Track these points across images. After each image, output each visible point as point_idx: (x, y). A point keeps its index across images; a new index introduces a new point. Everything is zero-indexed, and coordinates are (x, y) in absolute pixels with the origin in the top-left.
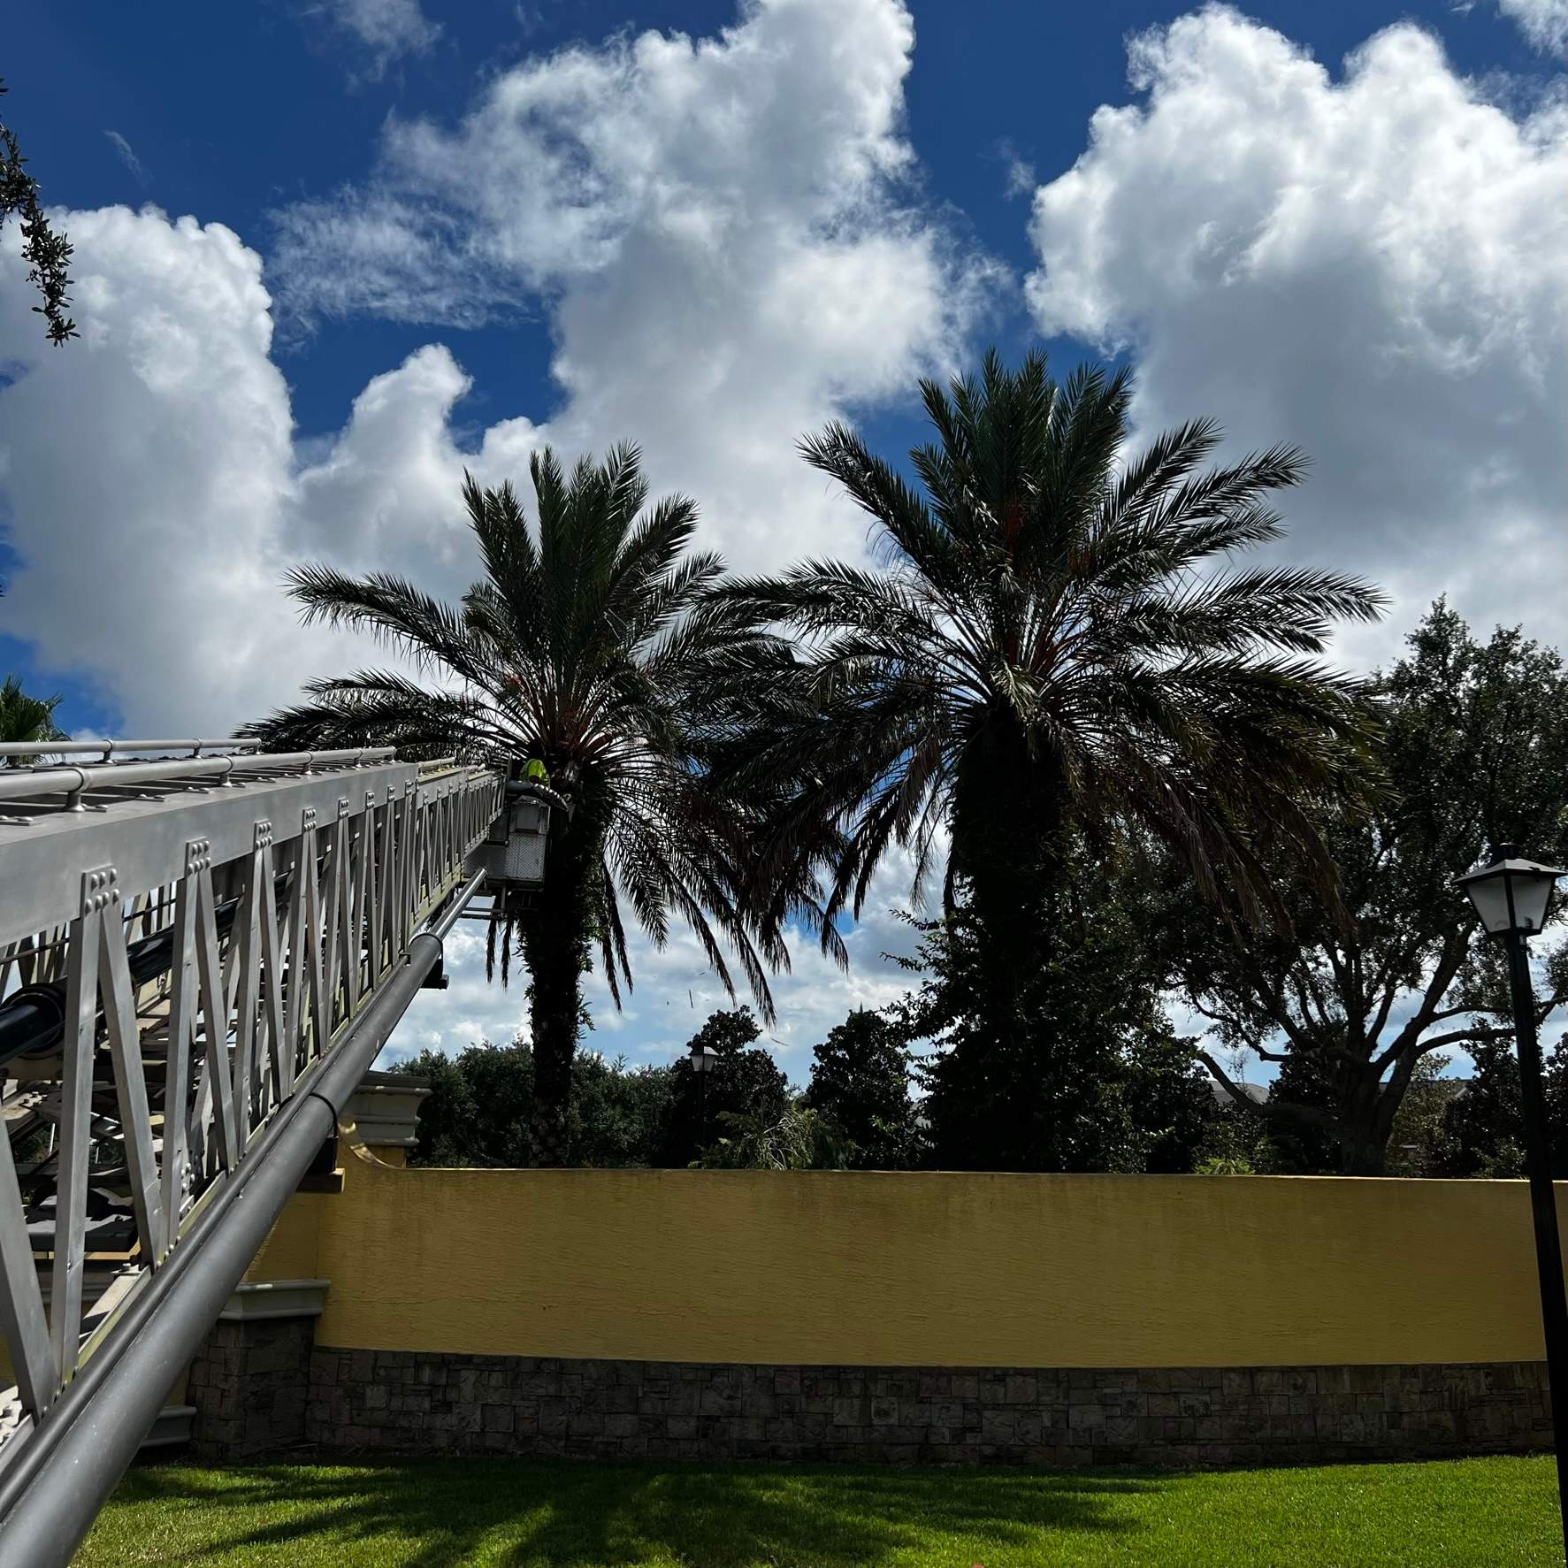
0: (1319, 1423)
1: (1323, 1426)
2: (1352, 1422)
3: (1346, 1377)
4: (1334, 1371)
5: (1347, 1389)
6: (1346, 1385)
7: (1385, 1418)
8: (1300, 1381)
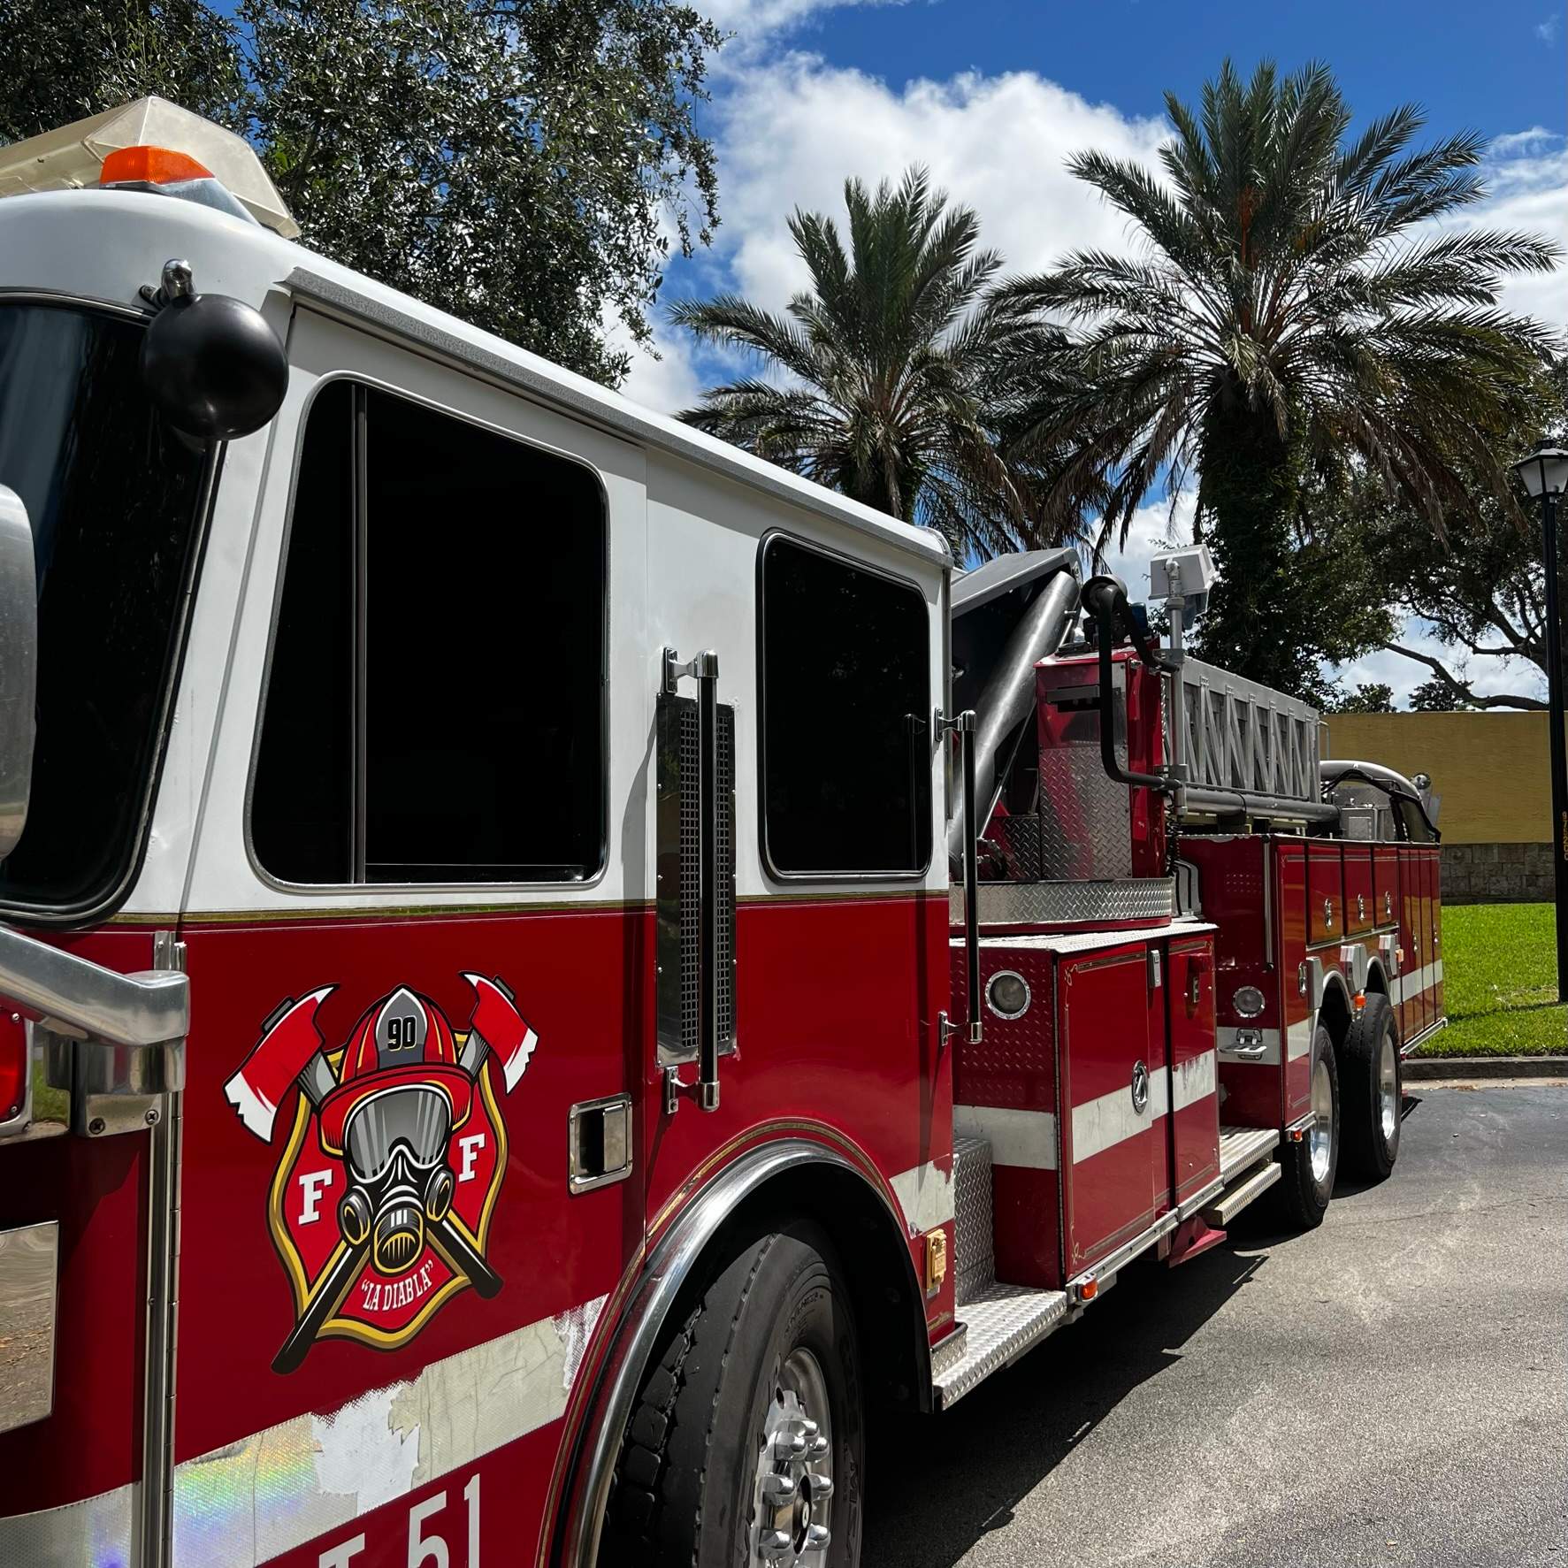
0: (1473, 883)
1: (1476, 885)
2: (1498, 882)
3: (1495, 851)
4: (1487, 847)
5: (1496, 860)
6: (1495, 856)
7: (1524, 881)
8: (1459, 854)
